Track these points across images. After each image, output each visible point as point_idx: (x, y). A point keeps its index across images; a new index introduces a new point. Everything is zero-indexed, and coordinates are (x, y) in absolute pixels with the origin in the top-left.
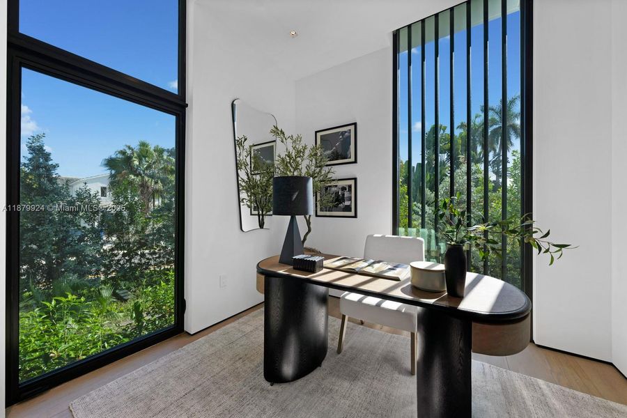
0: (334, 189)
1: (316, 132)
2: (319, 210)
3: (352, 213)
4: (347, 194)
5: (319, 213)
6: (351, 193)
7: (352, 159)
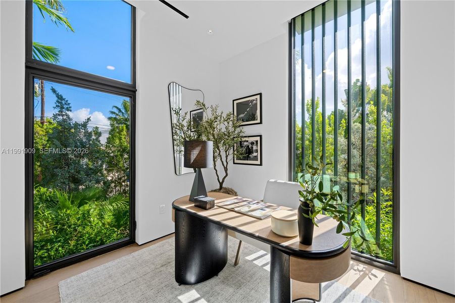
0: (246, 143)
1: (234, 101)
2: (235, 159)
3: (259, 162)
4: (255, 148)
5: (236, 161)
6: (257, 147)
7: (259, 121)
